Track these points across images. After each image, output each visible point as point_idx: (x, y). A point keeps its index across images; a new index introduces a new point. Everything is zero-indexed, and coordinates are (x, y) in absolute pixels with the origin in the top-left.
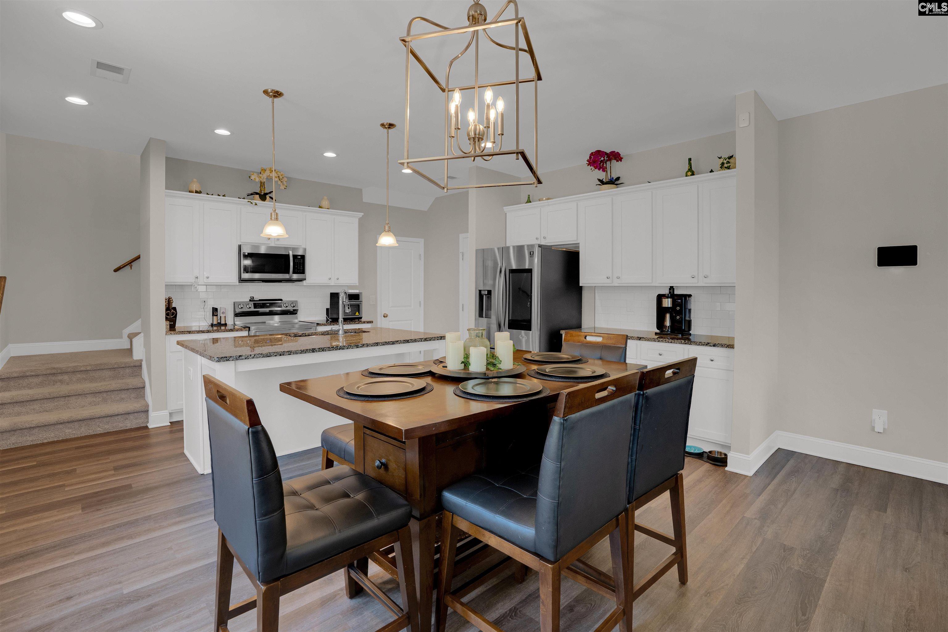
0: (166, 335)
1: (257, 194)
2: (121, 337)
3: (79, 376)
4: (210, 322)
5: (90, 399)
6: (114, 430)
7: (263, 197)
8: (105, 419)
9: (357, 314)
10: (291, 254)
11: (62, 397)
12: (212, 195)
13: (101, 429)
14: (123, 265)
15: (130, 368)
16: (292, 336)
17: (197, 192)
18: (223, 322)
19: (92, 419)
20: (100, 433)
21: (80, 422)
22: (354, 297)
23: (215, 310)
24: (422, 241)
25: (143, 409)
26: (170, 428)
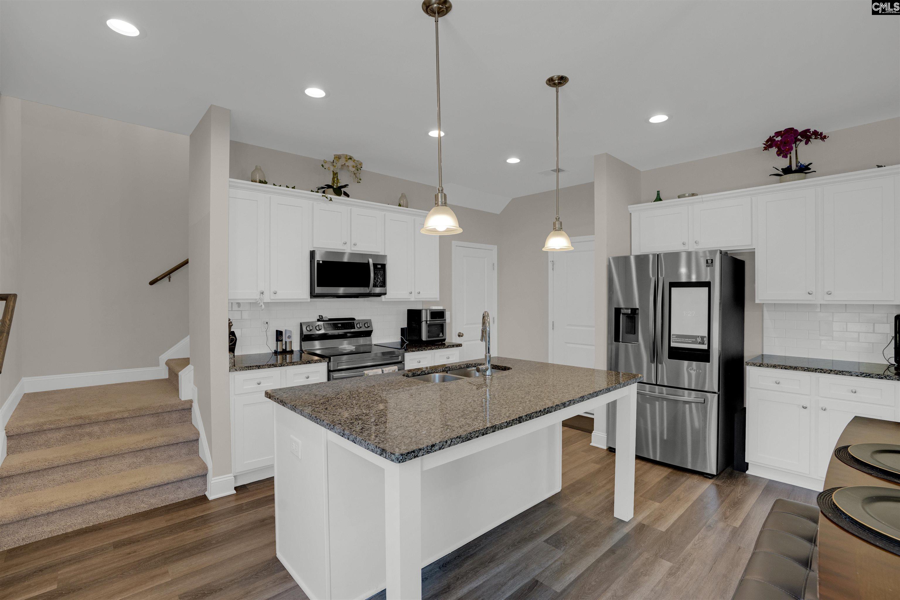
0: (230, 371)
1: (329, 187)
2: (157, 365)
3: (113, 426)
4: (273, 348)
5: (129, 460)
6: (163, 505)
7: (338, 191)
8: (151, 490)
9: (441, 335)
10: (371, 261)
11: (92, 460)
12: (280, 186)
13: (145, 506)
14: (160, 276)
15: (177, 412)
16: (410, 375)
17: (261, 182)
18: (288, 349)
19: (134, 492)
20: (144, 510)
21: (118, 499)
22: (439, 315)
23: (279, 334)
24: (495, 248)
25: (200, 473)
26: (237, 500)
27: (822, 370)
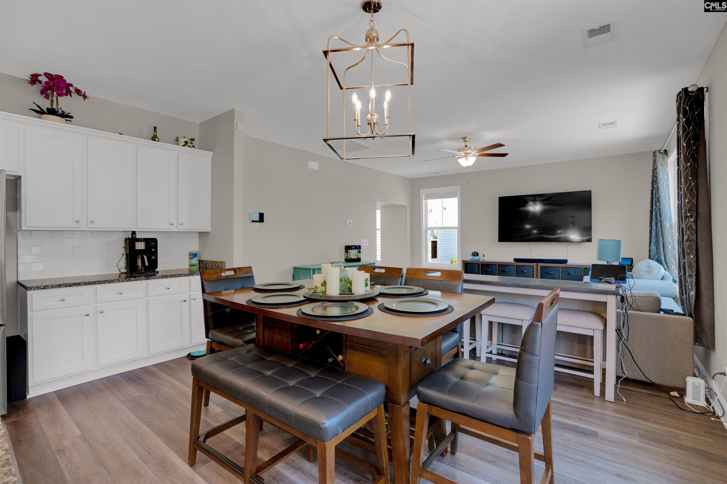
27: (100, 282)
